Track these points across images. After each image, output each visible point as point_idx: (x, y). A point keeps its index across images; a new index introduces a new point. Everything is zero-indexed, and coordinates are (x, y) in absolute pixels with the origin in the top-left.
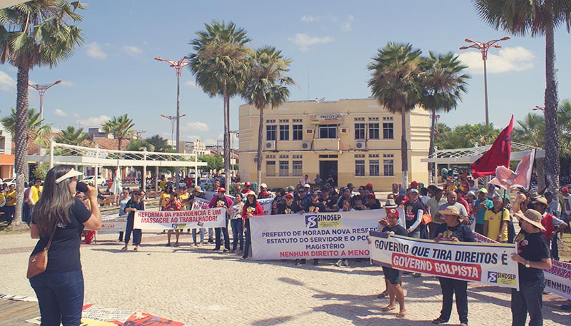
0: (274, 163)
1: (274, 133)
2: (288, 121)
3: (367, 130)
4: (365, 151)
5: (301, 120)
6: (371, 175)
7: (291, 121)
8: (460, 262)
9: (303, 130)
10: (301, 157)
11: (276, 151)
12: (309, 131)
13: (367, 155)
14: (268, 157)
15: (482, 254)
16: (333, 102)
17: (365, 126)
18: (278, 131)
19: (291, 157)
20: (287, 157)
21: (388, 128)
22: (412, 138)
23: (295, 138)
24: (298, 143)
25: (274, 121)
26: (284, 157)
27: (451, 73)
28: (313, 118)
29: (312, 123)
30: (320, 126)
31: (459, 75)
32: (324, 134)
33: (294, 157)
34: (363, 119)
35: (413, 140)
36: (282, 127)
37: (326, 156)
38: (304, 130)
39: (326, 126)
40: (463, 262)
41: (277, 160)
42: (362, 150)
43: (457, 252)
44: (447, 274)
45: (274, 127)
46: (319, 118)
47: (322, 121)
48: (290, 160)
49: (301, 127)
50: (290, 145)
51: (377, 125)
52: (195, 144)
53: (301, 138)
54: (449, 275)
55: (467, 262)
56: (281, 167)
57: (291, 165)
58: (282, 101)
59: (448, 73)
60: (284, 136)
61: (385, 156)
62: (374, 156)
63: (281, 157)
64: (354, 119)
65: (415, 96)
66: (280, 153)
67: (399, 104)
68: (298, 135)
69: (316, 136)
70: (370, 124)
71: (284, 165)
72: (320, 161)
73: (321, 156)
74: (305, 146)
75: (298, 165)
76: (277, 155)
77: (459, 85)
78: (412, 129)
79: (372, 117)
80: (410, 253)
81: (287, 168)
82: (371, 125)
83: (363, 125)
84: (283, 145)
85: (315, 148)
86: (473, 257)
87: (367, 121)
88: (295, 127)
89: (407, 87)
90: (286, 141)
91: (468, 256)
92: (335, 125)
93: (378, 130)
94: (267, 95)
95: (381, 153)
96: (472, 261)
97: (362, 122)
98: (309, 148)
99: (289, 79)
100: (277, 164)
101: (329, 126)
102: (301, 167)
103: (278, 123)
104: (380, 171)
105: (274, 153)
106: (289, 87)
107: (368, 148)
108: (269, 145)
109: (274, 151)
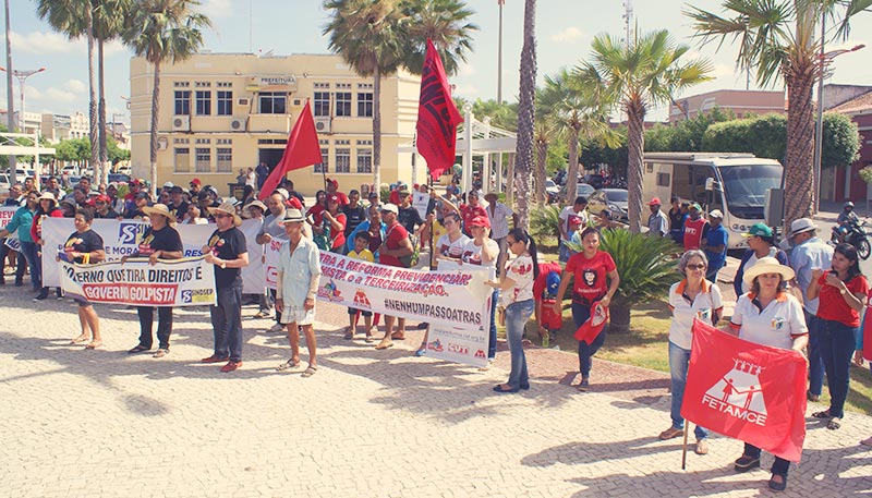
0: (187, 151)
1: (187, 104)
2: (209, 84)
3: (333, 103)
4: (330, 134)
5: (230, 84)
6: (337, 171)
7: (214, 85)
8: (155, 283)
9: (233, 100)
10: (230, 142)
11: (190, 132)
12: (241, 102)
13: (332, 142)
14: (177, 141)
15: (181, 271)
16: (281, 57)
17: (331, 97)
18: (193, 100)
19: (214, 141)
20: (209, 142)
21: (365, 101)
22: (400, 117)
23: (221, 112)
24: (226, 120)
25: (188, 84)
26: (204, 141)
27: (448, 21)
28: (249, 81)
29: (248, 89)
30: (261, 94)
31: (461, 24)
32: (266, 107)
33: (219, 142)
34: (327, 85)
35: (401, 120)
36: (199, 94)
37: (270, 142)
38: (235, 100)
39: (270, 94)
40: (159, 283)
41: (193, 146)
42: (325, 133)
43: (150, 271)
44: (142, 301)
45: (187, 94)
46: (258, 81)
47: (264, 86)
48: (213, 147)
49: (230, 94)
50: (214, 123)
51: (348, 96)
52: (73, 119)
53: (230, 113)
54: (145, 302)
55: (163, 283)
56: (199, 158)
57: (214, 155)
58: (192, 51)
59: (445, 20)
60: (204, 109)
61: (359, 143)
62: (343, 142)
63: (199, 141)
64: (312, 85)
65: (391, 53)
66: (197, 136)
67: (368, 63)
68: (226, 108)
69: (254, 109)
70: (338, 94)
71: (203, 155)
72: (261, 150)
73: (262, 142)
74: (236, 124)
75: (225, 154)
76: (192, 138)
77: (461, 39)
78: (401, 104)
79: (341, 82)
80: (106, 281)
81: (208, 158)
82: (339, 96)
83: (326, 95)
84: (201, 122)
85: (251, 129)
86: (171, 276)
87: (333, 90)
88: (221, 94)
89: (379, 38)
90: (207, 117)
91: (163, 274)
92: (284, 94)
93: (350, 103)
94: (164, 41)
95: (353, 139)
96: (170, 281)
97: (326, 90)
98: (242, 128)
99: (201, 17)
100: (193, 155)
101: (275, 94)
102: (230, 158)
103: (193, 88)
104: (351, 166)
105: (187, 136)
106: (203, 30)
107: (334, 130)
108: (178, 123)
109: (187, 132)
